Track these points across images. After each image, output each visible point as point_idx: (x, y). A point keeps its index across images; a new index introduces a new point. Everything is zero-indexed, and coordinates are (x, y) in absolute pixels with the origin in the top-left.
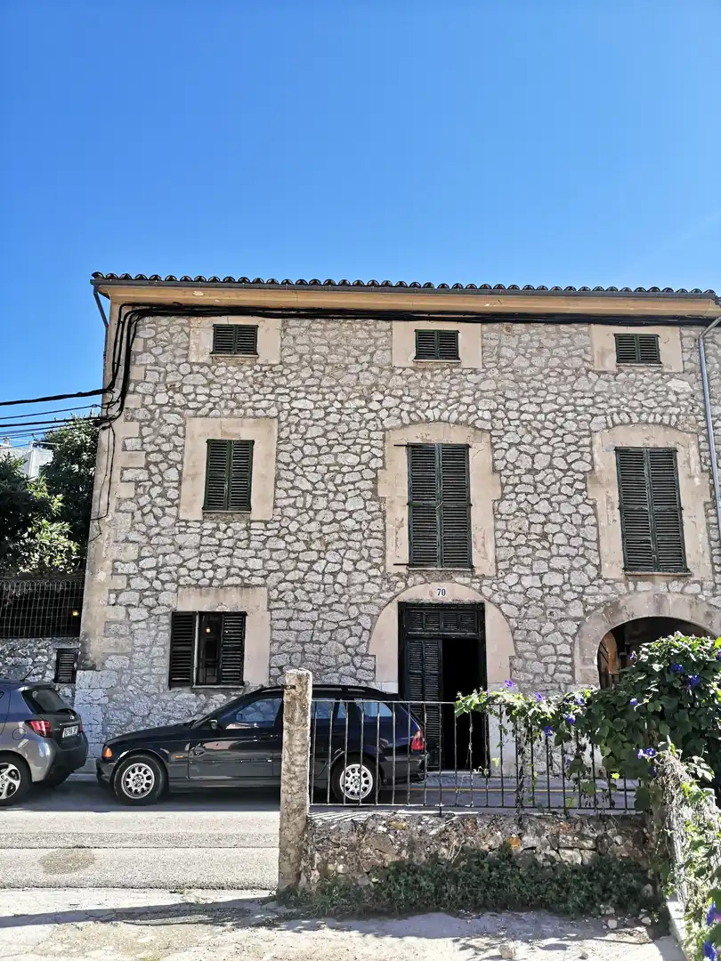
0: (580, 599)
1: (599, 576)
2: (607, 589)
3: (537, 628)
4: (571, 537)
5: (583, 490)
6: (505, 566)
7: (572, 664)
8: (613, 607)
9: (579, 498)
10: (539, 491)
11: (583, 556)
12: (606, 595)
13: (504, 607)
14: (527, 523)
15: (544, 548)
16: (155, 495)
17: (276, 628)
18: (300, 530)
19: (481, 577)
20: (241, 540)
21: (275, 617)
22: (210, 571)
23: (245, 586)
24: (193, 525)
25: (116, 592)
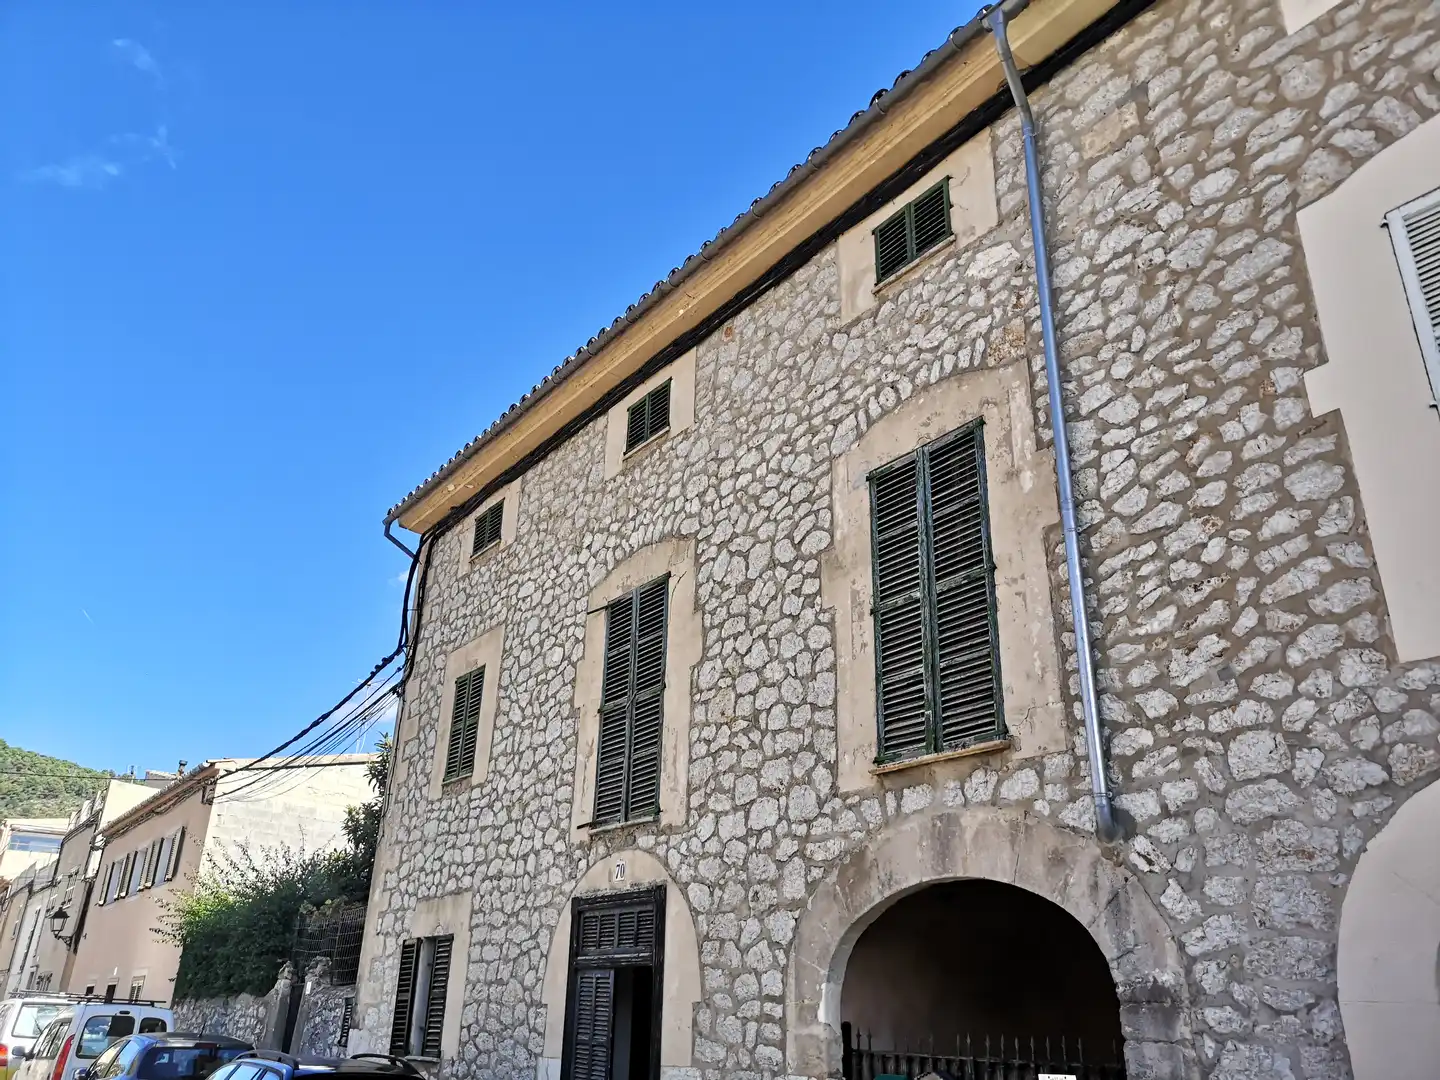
0: (800, 853)
1: (834, 792)
2: (848, 819)
3: (733, 934)
4: (794, 707)
5: (816, 594)
6: (698, 802)
7: (782, 1022)
8: (855, 864)
9: (809, 615)
10: (753, 622)
11: (810, 747)
12: (845, 835)
13: (693, 891)
14: (733, 696)
15: (753, 745)
16: (419, 772)
17: (472, 959)
18: (506, 790)
19: (668, 831)
20: (462, 820)
21: (473, 941)
22: (438, 874)
23: (458, 892)
24: (436, 806)
25: (382, 915)
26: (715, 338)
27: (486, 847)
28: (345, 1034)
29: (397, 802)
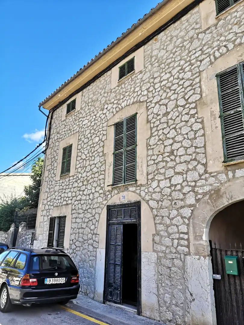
0: (193, 191)
1: (206, 172)
2: (212, 180)
3: (167, 215)
4: (187, 148)
5: (195, 114)
6: (151, 177)
7: (188, 240)
8: (216, 193)
9: (193, 120)
10: (170, 124)
11: (195, 159)
12: (211, 185)
13: (151, 202)
14: (163, 146)
15: (172, 160)
16: (52, 173)
17: (73, 222)
18: (81, 177)
19: (140, 186)
20: (67, 185)
21: (73, 217)
22: (60, 200)
23: (67, 204)
24: (58, 182)
25: (43, 211)
26: (150, 42)
27: (76, 192)
28: (32, 241)
29: (45, 181)
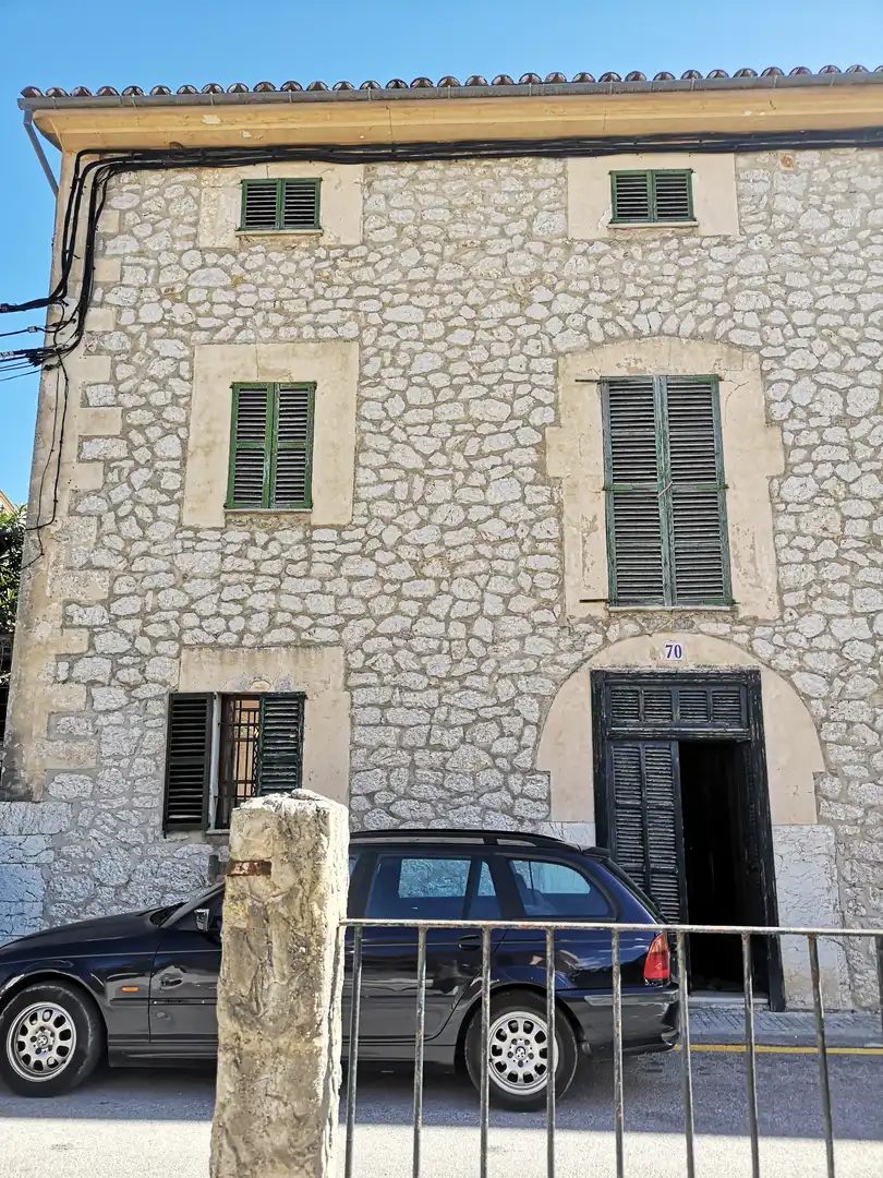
3: (866, 718)
6: (796, 602)
13: (800, 679)
14: (838, 516)
16: (138, 483)
17: (361, 722)
18: (403, 542)
19: (751, 622)
20: (293, 561)
21: (359, 701)
22: (239, 619)
23: (305, 645)
24: (210, 535)
25: (69, 658)
26: (764, 157)
27: (366, 600)
29: (76, 514)
